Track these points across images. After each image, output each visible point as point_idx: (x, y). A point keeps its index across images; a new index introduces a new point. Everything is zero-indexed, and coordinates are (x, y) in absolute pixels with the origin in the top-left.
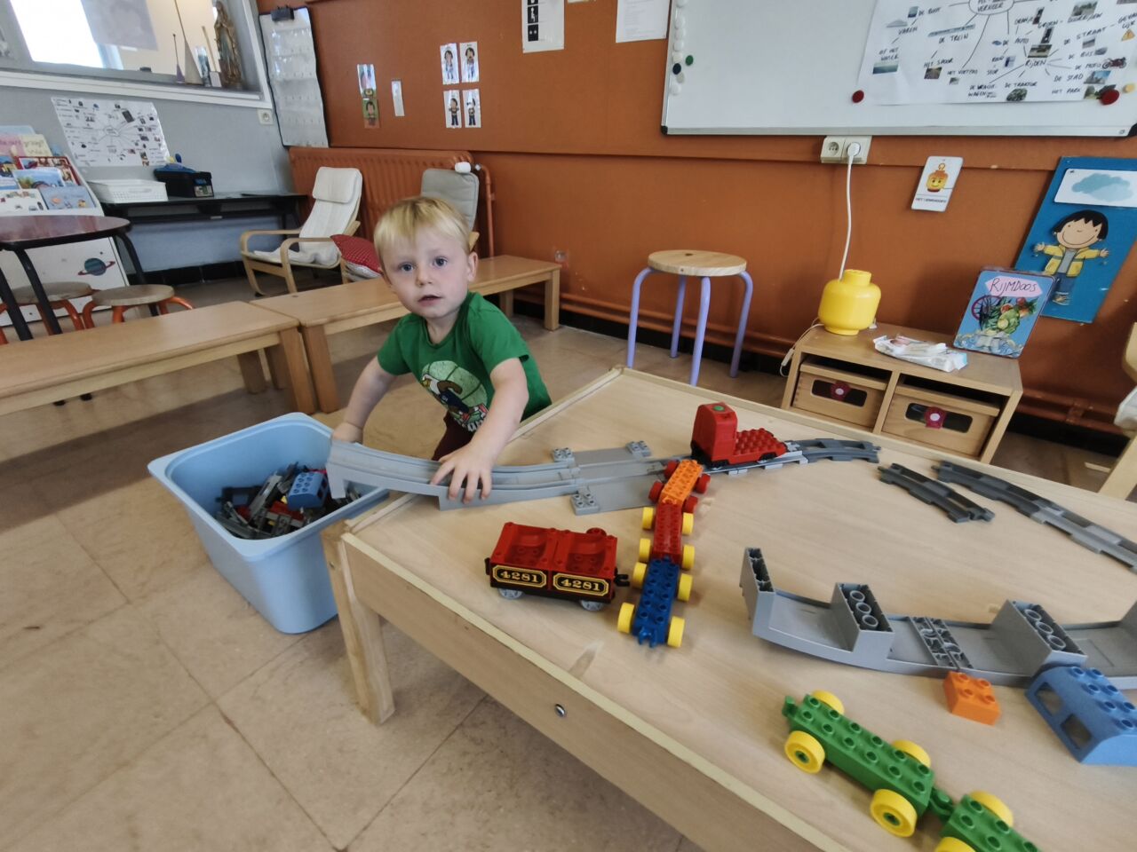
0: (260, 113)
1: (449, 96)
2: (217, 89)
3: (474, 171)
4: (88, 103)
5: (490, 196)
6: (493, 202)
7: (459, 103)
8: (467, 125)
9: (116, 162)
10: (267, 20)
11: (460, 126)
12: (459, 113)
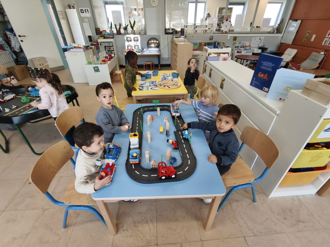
0: (280, 37)
1: (325, 39)
2: (275, 33)
3: (324, 54)
4: (256, 37)
5: (325, 58)
6: (325, 60)
7: (327, 41)
8: (327, 45)
9: (255, 46)
10: (291, 21)
11: (325, 45)
12: (326, 43)
